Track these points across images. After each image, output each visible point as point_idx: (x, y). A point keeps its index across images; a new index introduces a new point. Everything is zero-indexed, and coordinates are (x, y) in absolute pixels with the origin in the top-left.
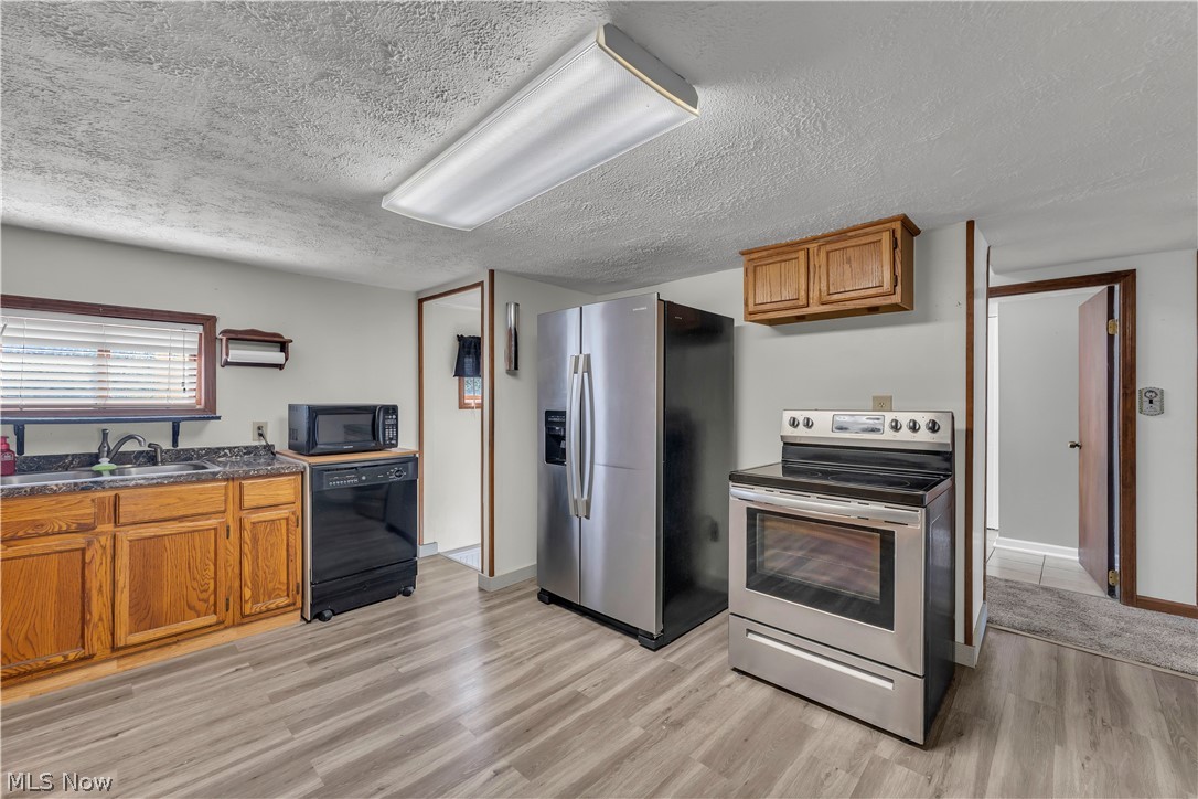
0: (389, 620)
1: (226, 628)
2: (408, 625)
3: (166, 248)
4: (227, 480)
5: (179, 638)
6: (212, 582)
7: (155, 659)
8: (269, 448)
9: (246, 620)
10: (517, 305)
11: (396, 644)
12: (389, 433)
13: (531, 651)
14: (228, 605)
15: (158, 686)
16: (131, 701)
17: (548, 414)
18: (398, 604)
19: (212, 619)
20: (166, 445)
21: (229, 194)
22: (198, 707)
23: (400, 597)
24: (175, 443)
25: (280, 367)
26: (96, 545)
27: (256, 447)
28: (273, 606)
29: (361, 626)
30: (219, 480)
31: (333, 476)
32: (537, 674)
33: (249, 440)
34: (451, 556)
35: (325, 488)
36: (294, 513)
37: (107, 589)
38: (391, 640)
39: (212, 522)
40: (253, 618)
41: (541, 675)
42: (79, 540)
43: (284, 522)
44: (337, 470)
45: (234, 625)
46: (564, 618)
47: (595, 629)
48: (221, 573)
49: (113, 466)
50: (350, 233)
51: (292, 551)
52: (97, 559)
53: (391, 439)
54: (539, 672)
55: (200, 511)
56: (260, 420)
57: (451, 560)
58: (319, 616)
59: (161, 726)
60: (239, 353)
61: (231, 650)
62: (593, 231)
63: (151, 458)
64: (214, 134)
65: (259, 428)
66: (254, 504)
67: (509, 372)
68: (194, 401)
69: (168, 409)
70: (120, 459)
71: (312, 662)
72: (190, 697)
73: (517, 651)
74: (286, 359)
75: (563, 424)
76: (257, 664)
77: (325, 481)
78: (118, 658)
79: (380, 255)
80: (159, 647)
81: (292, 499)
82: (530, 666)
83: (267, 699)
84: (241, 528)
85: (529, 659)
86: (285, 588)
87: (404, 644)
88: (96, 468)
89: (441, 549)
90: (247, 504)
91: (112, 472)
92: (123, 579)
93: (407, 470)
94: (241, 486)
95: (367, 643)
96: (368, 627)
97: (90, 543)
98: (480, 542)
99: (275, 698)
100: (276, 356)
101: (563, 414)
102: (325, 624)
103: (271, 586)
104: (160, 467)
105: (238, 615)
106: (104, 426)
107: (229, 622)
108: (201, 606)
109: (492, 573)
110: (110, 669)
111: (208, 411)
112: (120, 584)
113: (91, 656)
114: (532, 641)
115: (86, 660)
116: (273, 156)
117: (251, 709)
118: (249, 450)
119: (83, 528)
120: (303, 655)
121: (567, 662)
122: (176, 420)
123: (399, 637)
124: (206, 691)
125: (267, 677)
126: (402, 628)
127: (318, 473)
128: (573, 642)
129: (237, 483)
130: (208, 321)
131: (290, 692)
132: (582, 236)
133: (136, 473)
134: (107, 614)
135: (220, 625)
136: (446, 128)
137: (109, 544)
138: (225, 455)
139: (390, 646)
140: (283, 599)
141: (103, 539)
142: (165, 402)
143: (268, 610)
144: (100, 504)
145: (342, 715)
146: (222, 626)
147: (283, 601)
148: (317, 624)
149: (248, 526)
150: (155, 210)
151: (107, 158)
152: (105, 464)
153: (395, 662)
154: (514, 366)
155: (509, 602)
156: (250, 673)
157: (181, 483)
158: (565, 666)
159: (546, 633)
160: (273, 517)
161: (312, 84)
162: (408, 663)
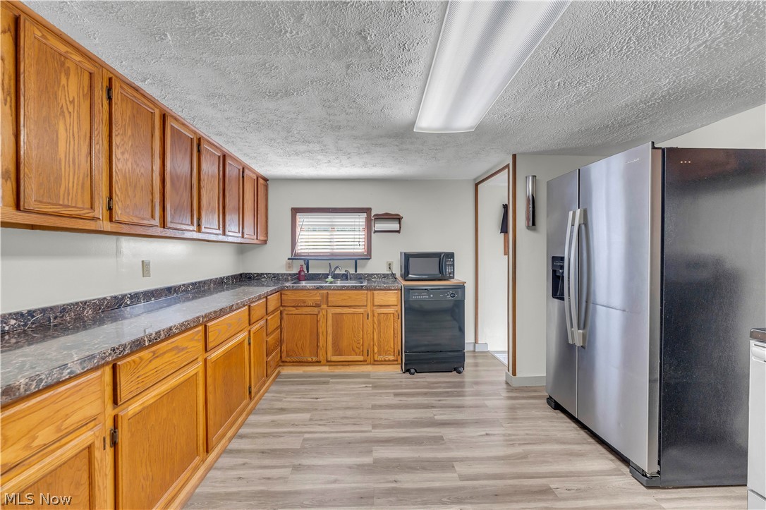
0: (444, 385)
1: (367, 364)
2: (451, 391)
3: (352, 178)
4: (367, 290)
5: (350, 363)
6: (361, 340)
7: (342, 370)
8: (393, 275)
9: (376, 363)
10: (534, 177)
11: (440, 400)
12: (449, 270)
13: (525, 440)
14: (368, 353)
15: (338, 383)
16: (327, 386)
17: (554, 259)
18: (451, 377)
19: (361, 358)
20: (352, 271)
21: (355, 145)
22: (345, 399)
23: (454, 373)
24: (356, 271)
25: (398, 232)
26: (321, 314)
27: (388, 274)
28: (387, 359)
29: (426, 383)
30: (364, 290)
31: (415, 293)
32: (522, 458)
33: (385, 271)
34: (497, 355)
35: (411, 299)
36: (397, 311)
37: (325, 333)
38: (438, 397)
39: (361, 310)
40: (379, 363)
41: (524, 460)
42: (315, 310)
43: (392, 315)
44: (418, 289)
45: (370, 364)
46: (564, 425)
47: (589, 444)
48: (365, 336)
49: (333, 280)
50: (416, 151)
51: (396, 331)
52: (322, 319)
53: (450, 274)
54: (523, 457)
55: (357, 304)
56: (390, 260)
57: (495, 358)
58: (408, 371)
59: (330, 402)
60: (379, 226)
61: (367, 376)
62: (578, 102)
63: (345, 277)
64: (332, 118)
65: (390, 264)
66: (378, 304)
67: (528, 227)
68: (363, 250)
69: (354, 254)
70: (336, 277)
71: (396, 395)
72: (346, 392)
73: (514, 435)
74: (400, 228)
75: (562, 267)
76: (375, 387)
77: (411, 295)
78: (330, 365)
79: (439, 160)
80: (343, 365)
81: (396, 303)
82: (519, 450)
83: (370, 406)
84: (374, 316)
85: (519, 444)
86: (392, 351)
87: (444, 402)
88: (327, 280)
89: (490, 349)
90: (376, 304)
91: (331, 283)
92: (330, 330)
93: (458, 294)
94: (373, 294)
95: (426, 394)
96: (430, 385)
97: (319, 312)
98: (507, 350)
99: (374, 407)
100: (395, 226)
101: (562, 259)
102: (411, 376)
103: (386, 348)
104: (349, 281)
105: (372, 360)
106: (330, 262)
107: (368, 361)
108: (357, 350)
109: (514, 373)
110: (326, 369)
111: (368, 256)
112: (329, 333)
113: (320, 362)
114: (527, 432)
115: (318, 363)
116: (358, 119)
117: (362, 408)
118: (385, 276)
119: (318, 306)
120: (394, 389)
121: (550, 460)
122: (357, 260)
123: (444, 397)
124: (352, 392)
125: (375, 395)
126: (447, 392)
127: (408, 290)
128: (563, 447)
129: (372, 292)
130: (367, 211)
131: (381, 407)
132: (571, 109)
133: (339, 283)
134: (325, 345)
135: (364, 362)
136: (419, 67)
137: (325, 314)
138: (375, 278)
139: (436, 400)
140: (391, 357)
141: (323, 311)
142: (352, 251)
143: (385, 361)
144: (322, 295)
145: (398, 430)
146: (365, 363)
147: (392, 358)
148: (407, 375)
149: (376, 315)
150: (337, 161)
151: (310, 143)
152: (330, 279)
153: (435, 411)
154: (533, 222)
155: (524, 398)
156: (370, 390)
157: (349, 290)
158: (547, 462)
159: (543, 430)
160: (387, 312)
161: (347, 74)
162: (441, 414)
